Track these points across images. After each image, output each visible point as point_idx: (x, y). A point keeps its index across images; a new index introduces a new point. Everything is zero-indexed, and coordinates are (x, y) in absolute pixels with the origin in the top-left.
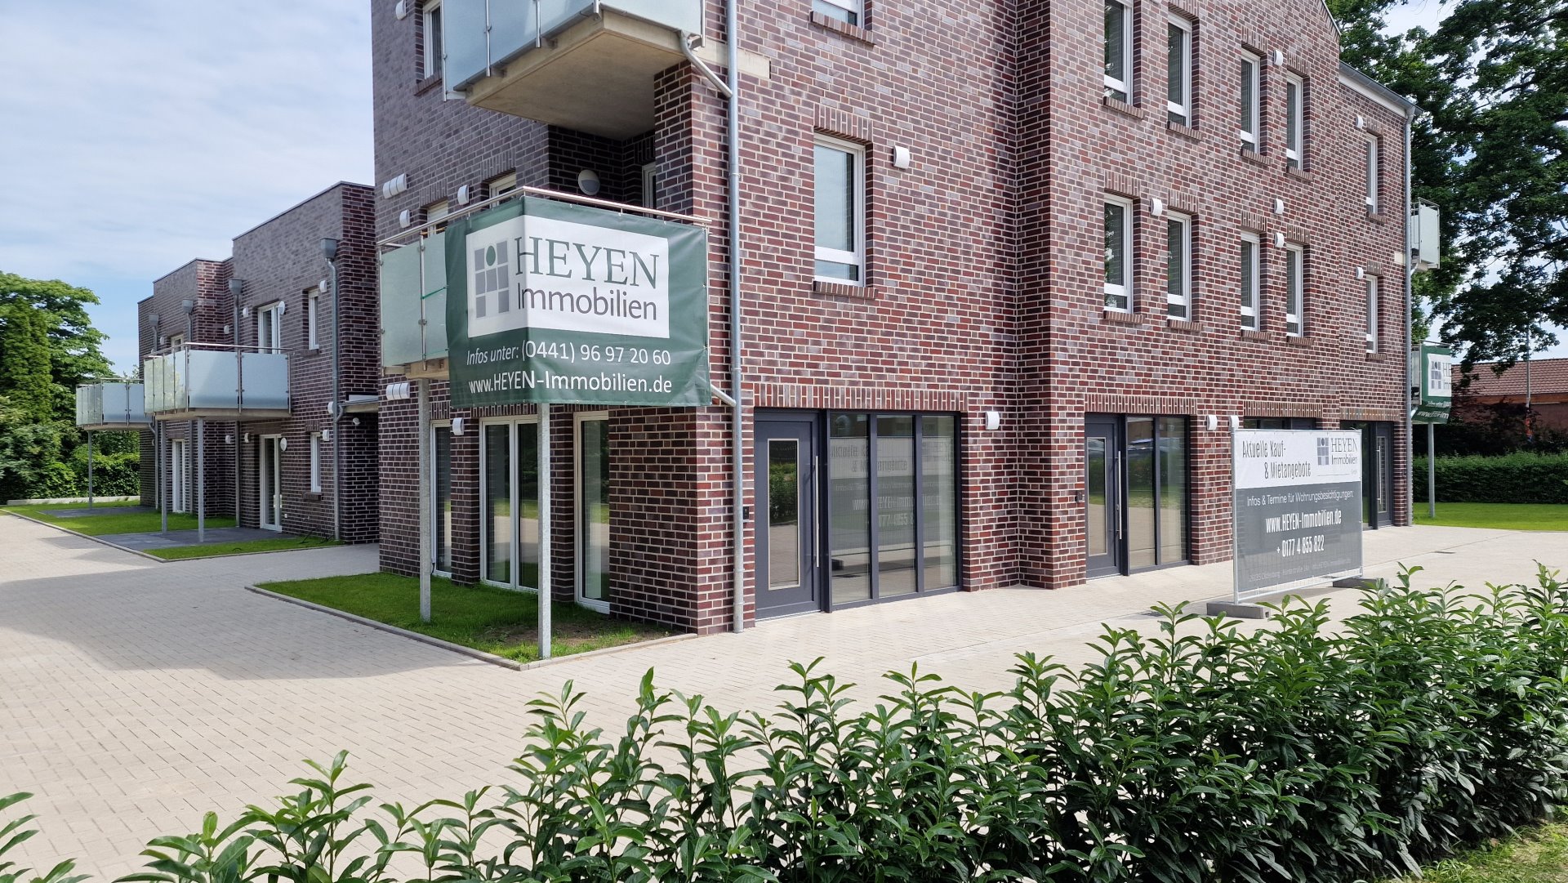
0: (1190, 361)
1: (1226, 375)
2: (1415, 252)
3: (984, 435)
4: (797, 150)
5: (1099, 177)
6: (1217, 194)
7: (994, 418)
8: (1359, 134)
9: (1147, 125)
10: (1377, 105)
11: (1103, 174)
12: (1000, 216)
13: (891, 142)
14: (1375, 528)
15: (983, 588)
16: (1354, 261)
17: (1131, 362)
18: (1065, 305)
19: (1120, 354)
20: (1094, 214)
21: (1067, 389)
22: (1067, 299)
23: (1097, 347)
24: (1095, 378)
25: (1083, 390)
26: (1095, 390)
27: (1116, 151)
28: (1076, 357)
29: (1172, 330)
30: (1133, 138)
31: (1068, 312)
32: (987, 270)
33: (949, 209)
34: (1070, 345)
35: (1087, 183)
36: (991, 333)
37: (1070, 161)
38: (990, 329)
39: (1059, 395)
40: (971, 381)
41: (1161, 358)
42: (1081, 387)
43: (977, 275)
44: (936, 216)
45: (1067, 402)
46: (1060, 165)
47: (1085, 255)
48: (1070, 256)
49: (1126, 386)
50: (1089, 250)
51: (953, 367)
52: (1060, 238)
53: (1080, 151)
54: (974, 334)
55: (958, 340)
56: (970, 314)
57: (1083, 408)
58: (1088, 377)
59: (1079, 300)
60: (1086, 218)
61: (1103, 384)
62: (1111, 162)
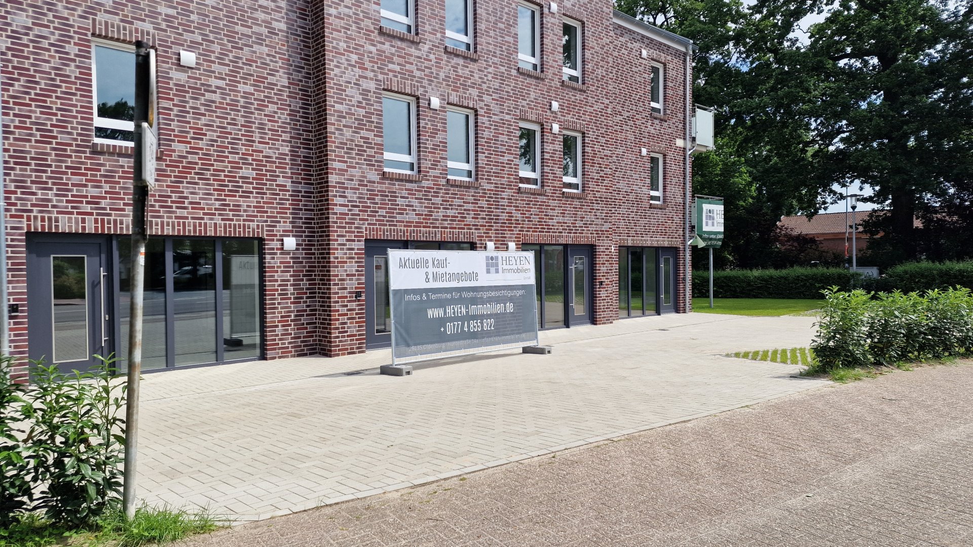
0: (470, 207)
1: (504, 216)
2: (694, 139)
3: (281, 254)
4: (72, 49)
5: (376, 80)
6: (495, 96)
7: (290, 243)
8: (644, 62)
9: (425, 48)
10: (661, 43)
11: (380, 77)
12: (297, 104)
13: (175, 48)
14: (659, 314)
15: (280, 357)
16: (639, 144)
17: (412, 206)
18: (343, 166)
19: (400, 201)
20: (372, 105)
21: (346, 223)
22: (346, 162)
23: (377, 195)
24: (375, 216)
25: (363, 224)
26: (375, 224)
27: (394, 63)
28: (356, 202)
29: (452, 186)
30: (411, 55)
31: (347, 171)
32: (283, 141)
33: (242, 97)
34: (349, 193)
35: (365, 84)
36: (289, 184)
37: (346, 69)
38: (287, 182)
39: (338, 227)
40: (268, 217)
41: (441, 204)
42: (361, 222)
43: (273, 144)
44: (228, 101)
45: (346, 232)
46: (337, 71)
47: (363, 133)
48: (348, 133)
49: (407, 222)
50: (367, 130)
51: (249, 206)
52: (337, 121)
53: (356, 62)
54: (271, 185)
55: (254, 188)
56: (266, 171)
57: (363, 236)
58: (368, 215)
59: (357, 163)
60: (364, 108)
61: (383, 221)
62: (389, 70)
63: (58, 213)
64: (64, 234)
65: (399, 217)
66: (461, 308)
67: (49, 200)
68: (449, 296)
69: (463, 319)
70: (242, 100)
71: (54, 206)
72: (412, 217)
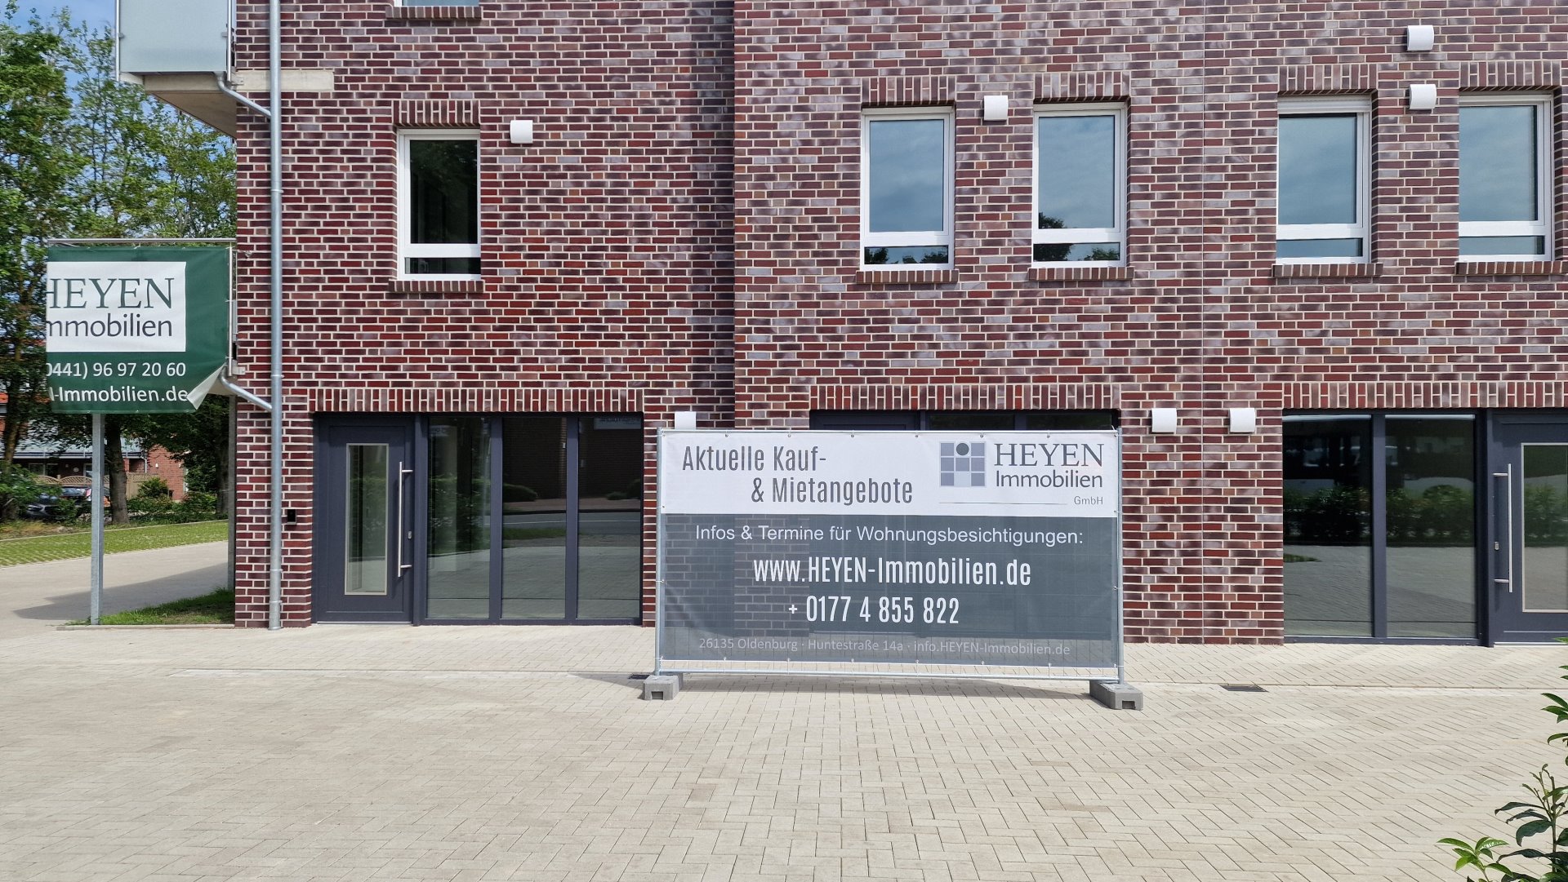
1: (1218, 343)
4: (368, 153)
5: (847, 90)
6: (1191, 55)
7: (686, 420)
13: (503, 120)
17: (930, 337)
18: (768, 272)
19: (899, 330)
20: (835, 142)
21: (770, 381)
22: (773, 263)
23: (842, 322)
24: (836, 364)
25: (808, 381)
26: (835, 380)
27: (891, 47)
28: (792, 338)
29: (1043, 284)
30: (937, 20)
31: (774, 280)
32: (680, 240)
33: (609, 176)
34: (778, 325)
35: (818, 105)
36: (689, 317)
37: (778, 83)
38: (685, 312)
39: (752, 389)
40: (649, 376)
41: (1011, 328)
42: (803, 377)
43: (661, 249)
44: (586, 187)
45: (770, 398)
46: (758, 92)
47: (813, 202)
48: (778, 207)
49: (914, 372)
50: (821, 194)
51: (616, 360)
52: (756, 186)
53: (800, 65)
54: (655, 321)
55: (625, 329)
56: (648, 296)
57: (806, 405)
58: (819, 364)
59: (797, 263)
60: (818, 151)
61: (855, 372)
62: (877, 64)
63: (348, 384)
64: (353, 415)
65: (894, 363)
66: (851, 564)
67: (338, 368)
68: (818, 535)
69: (857, 590)
70: (609, 181)
71: (343, 376)
72: (930, 360)
